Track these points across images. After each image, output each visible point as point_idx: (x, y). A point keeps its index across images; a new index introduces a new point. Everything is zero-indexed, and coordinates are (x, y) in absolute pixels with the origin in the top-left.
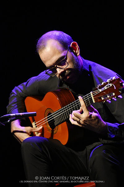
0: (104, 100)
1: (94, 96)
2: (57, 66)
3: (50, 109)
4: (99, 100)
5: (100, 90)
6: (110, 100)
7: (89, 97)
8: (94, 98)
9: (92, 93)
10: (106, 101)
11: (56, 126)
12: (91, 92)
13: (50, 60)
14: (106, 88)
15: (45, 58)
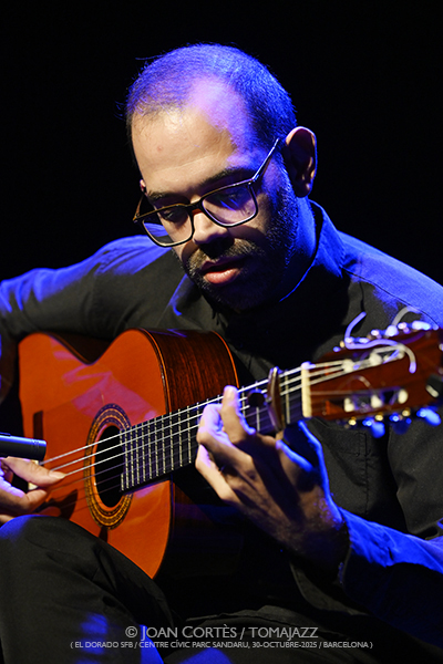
0: (351, 415)
1: (313, 388)
2: (205, 204)
3: (120, 409)
4: (328, 410)
5: (349, 366)
6: (379, 422)
7: (291, 385)
8: (313, 397)
9: (311, 371)
10: (360, 423)
11: (127, 491)
12: (305, 366)
13: (181, 162)
14: (374, 360)
15: (159, 150)
